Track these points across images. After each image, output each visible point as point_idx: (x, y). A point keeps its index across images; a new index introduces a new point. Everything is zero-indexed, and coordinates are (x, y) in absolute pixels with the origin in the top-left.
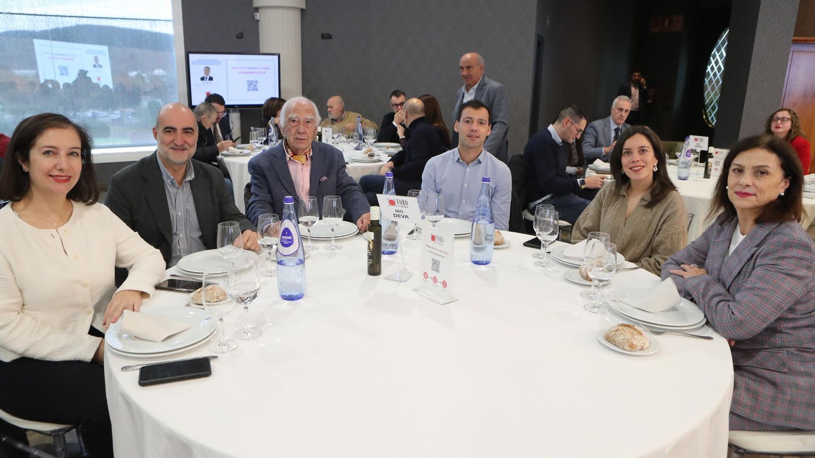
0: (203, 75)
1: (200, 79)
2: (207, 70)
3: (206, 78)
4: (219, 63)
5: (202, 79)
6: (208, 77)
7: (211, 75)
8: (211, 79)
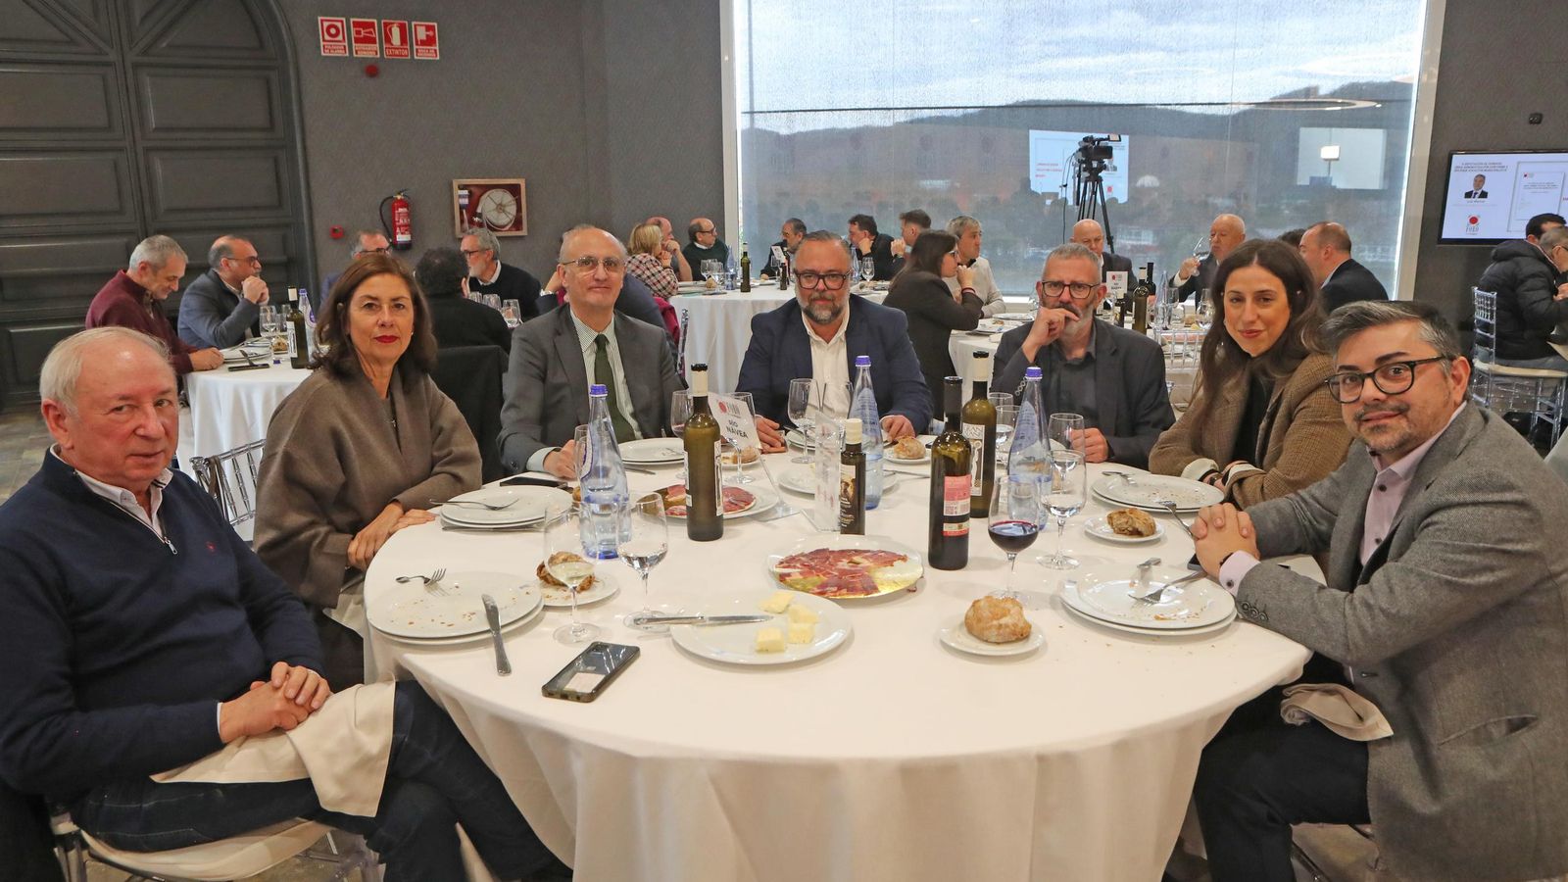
0: (1470, 188)
1: (1464, 195)
2: (1480, 180)
3: (1476, 194)
4: (1503, 168)
5: (1468, 195)
6: (1479, 192)
7: (1485, 189)
8: (1484, 195)
